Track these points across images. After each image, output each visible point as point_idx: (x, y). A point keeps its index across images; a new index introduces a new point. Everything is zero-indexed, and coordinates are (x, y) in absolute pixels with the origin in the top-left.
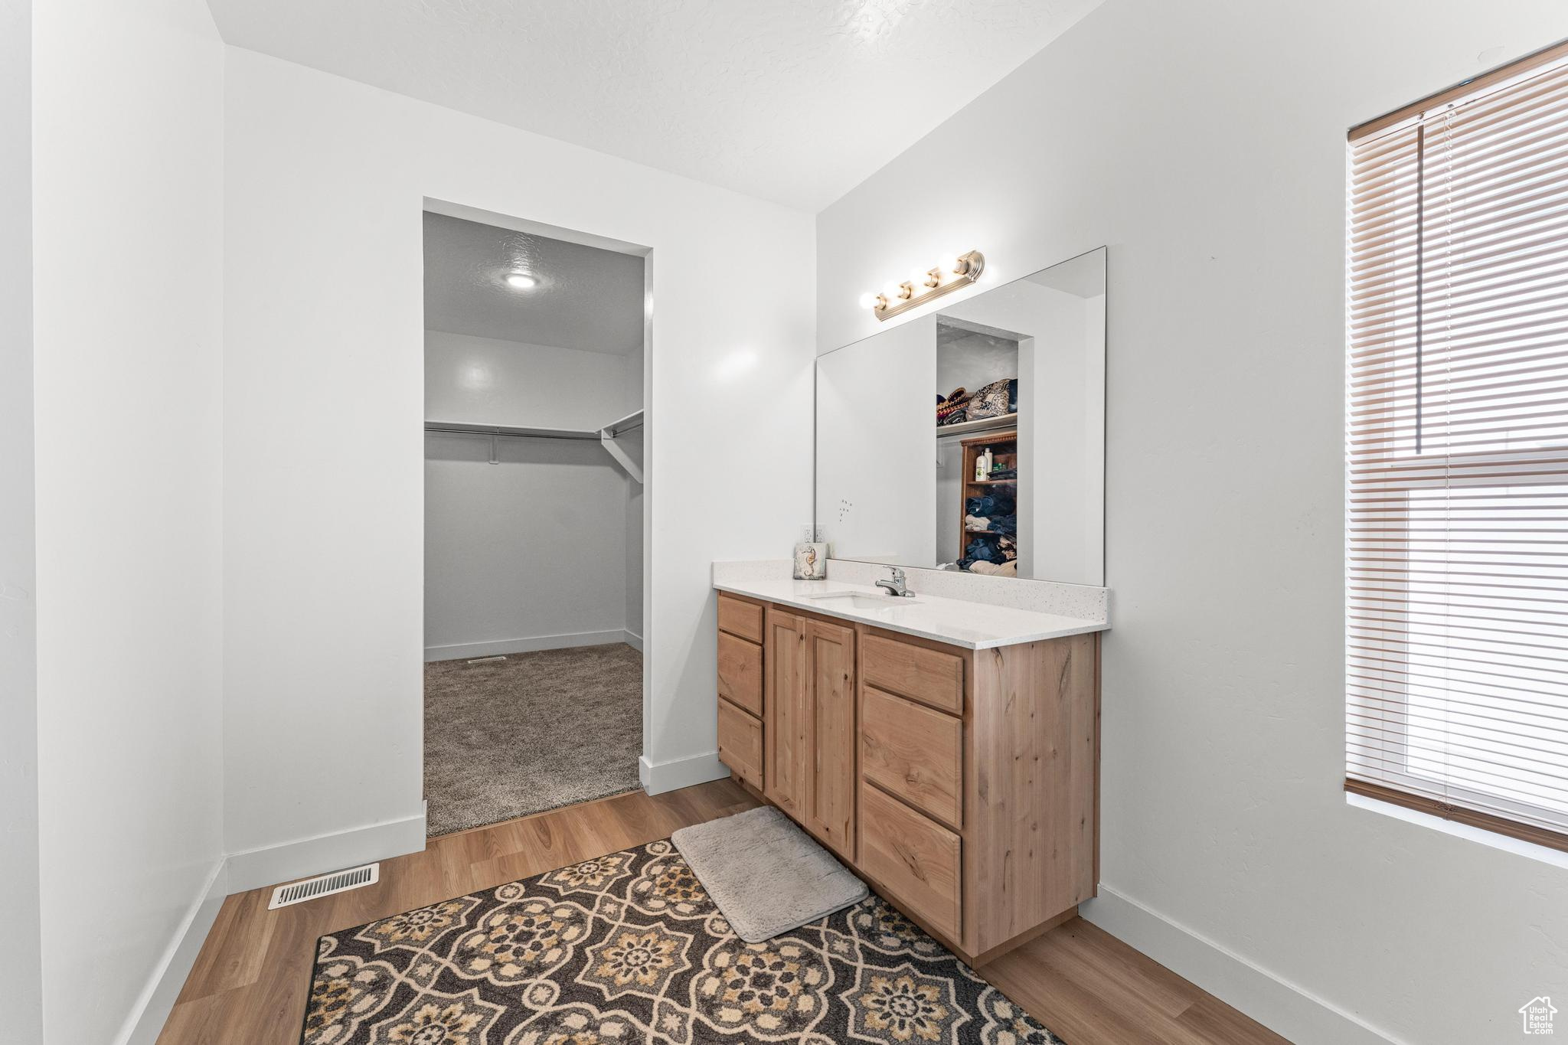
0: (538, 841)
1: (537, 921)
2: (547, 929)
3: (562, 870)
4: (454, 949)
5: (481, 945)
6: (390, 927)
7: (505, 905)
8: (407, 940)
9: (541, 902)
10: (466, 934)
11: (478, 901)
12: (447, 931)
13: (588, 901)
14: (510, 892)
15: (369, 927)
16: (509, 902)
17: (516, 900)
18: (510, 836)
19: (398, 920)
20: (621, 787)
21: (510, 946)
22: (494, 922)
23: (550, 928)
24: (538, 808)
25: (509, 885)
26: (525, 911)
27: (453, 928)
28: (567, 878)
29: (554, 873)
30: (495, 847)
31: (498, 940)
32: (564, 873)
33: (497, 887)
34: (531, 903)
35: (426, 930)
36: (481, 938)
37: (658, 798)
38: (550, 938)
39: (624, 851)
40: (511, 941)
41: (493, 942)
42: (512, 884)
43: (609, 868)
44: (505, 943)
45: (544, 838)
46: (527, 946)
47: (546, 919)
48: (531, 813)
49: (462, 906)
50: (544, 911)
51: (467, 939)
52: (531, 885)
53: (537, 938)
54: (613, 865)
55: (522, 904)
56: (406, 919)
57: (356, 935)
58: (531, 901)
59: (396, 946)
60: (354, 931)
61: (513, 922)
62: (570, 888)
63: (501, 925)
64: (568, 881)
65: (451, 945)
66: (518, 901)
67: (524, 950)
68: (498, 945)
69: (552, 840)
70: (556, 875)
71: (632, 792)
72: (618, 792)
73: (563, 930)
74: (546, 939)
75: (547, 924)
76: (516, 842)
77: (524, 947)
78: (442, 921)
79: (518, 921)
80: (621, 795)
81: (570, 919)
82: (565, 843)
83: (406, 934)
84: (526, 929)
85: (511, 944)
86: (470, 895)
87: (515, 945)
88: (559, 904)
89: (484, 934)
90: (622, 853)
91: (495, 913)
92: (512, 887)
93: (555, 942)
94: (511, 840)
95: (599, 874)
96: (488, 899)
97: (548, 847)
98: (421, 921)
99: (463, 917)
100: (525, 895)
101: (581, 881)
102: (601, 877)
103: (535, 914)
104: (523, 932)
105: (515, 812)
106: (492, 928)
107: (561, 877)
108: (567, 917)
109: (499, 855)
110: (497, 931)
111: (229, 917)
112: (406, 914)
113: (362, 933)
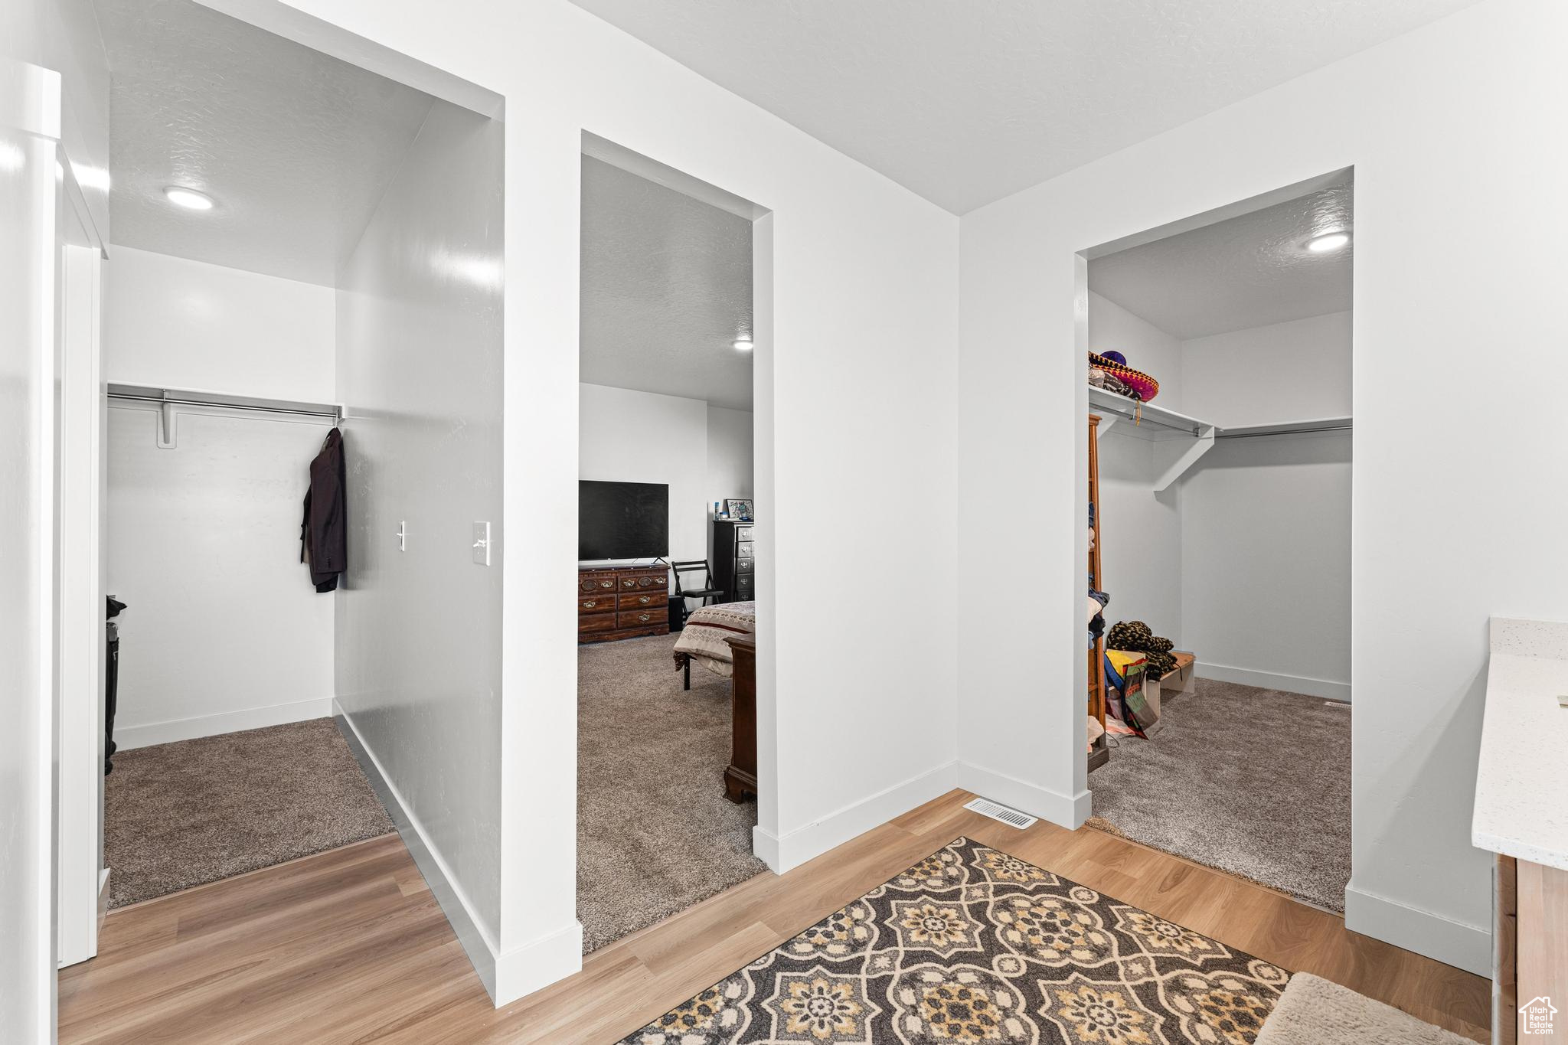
0: (1162, 878)
1: (1073, 927)
2: (1071, 937)
3: (1145, 913)
4: (1005, 897)
5: (1021, 909)
6: (994, 857)
7: (1068, 900)
8: (991, 871)
9: (1091, 917)
10: (1023, 895)
11: (1057, 884)
12: (1016, 884)
13: (1128, 946)
14: (1084, 895)
15: (986, 849)
16: (1074, 900)
17: (1079, 903)
18: (1145, 861)
19: (1002, 857)
20: (1317, 895)
21: (1034, 924)
22: (1045, 903)
23: (1073, 939)
24: (1195, 857)
25: (1089, 890)
26: (1076, 914)
27: (1021, 886)
28: (1137, 921)
29: (1135, 910)
30: (1122, 862)
31: (1033, 915)
32: (1142, 916)
33: (1080, 885)
34: (1087, 913)
35: (1008, 874)
36: (1027, 904)
37: (1352, 936)
38: (1064, 944)
39: (1224, 945)
40: (1039, 922)
41: (1030, 913)
42: (1092, 892)
43: (1184, 944)
44: (1034, 920)
45: (1169, 882)
46: (1043, 933)
47: (1080, 931)
48: (1184, 858)
49: (1044, 878)
50: (1086, 926)
51: (1018, 898)
52: (1103, 905)
53: (1056, 936)
54: (1194, 945)
55: (1079, 908)
56: (1006, 860)
57: (975, 847)
58: (1087, 912)
59: (984, 870)
60: (976, 845)
61: (1057, 913)
62: (1129, 929)
63: (1048, 909)
64: (1136, 924)
65: (1007, 893)
66: (1080, 905)
67: (1039, 934)
68: (1029, 917)
69: (1173, 890)
70: (1132, 912)
71: (1327, 910)
72: (1306, 898)
73: (1080, 948)
74: (1061, 942)
75: (1076, 934)
76: (1143, 869)
77: (1041, 932)
78: (1021, 876)
79: (1063, 915)
80: (1308, 903)
81: (1096, 946)
82: (1180, 899)
83: (996, 867)
84: (1058, 924)
85: (1037, 924)
86: (1057, 876)
87: (1037, 926)
88: (1104, 931)
89: (1032, 904)
90: (1220, 946)
91: (1056, 898)
92: (1090, 893)
93: (1063, 949)
94: (1142, 863)
95: (1168, 941)
96: (1066, 885)
97: (1160, 890)
98: (1011, 867)
99: (1034, 885)
100: (1091, 906)
101: (1146, 933)
102: (1168, 945)
103: (1077, 922)
104: (1054, 925)
105: (1170, 848)
106: (1040, 905)
107: (1134, 917)
108: (1096, 943)
109: (1115, 869)
110: (1040, 909)
111: (945, 800)
112: (1010, 857)
113: (978, 849)
